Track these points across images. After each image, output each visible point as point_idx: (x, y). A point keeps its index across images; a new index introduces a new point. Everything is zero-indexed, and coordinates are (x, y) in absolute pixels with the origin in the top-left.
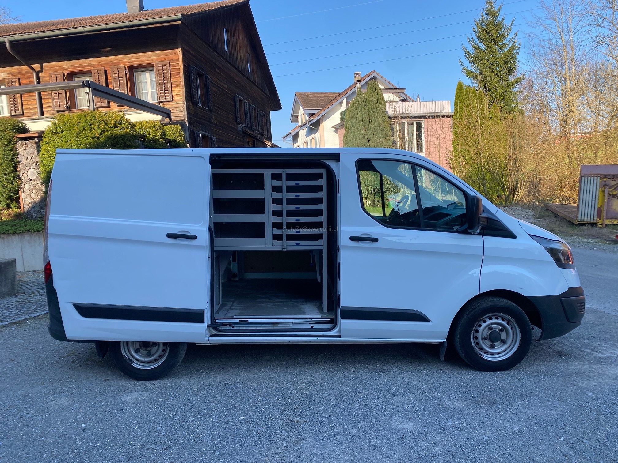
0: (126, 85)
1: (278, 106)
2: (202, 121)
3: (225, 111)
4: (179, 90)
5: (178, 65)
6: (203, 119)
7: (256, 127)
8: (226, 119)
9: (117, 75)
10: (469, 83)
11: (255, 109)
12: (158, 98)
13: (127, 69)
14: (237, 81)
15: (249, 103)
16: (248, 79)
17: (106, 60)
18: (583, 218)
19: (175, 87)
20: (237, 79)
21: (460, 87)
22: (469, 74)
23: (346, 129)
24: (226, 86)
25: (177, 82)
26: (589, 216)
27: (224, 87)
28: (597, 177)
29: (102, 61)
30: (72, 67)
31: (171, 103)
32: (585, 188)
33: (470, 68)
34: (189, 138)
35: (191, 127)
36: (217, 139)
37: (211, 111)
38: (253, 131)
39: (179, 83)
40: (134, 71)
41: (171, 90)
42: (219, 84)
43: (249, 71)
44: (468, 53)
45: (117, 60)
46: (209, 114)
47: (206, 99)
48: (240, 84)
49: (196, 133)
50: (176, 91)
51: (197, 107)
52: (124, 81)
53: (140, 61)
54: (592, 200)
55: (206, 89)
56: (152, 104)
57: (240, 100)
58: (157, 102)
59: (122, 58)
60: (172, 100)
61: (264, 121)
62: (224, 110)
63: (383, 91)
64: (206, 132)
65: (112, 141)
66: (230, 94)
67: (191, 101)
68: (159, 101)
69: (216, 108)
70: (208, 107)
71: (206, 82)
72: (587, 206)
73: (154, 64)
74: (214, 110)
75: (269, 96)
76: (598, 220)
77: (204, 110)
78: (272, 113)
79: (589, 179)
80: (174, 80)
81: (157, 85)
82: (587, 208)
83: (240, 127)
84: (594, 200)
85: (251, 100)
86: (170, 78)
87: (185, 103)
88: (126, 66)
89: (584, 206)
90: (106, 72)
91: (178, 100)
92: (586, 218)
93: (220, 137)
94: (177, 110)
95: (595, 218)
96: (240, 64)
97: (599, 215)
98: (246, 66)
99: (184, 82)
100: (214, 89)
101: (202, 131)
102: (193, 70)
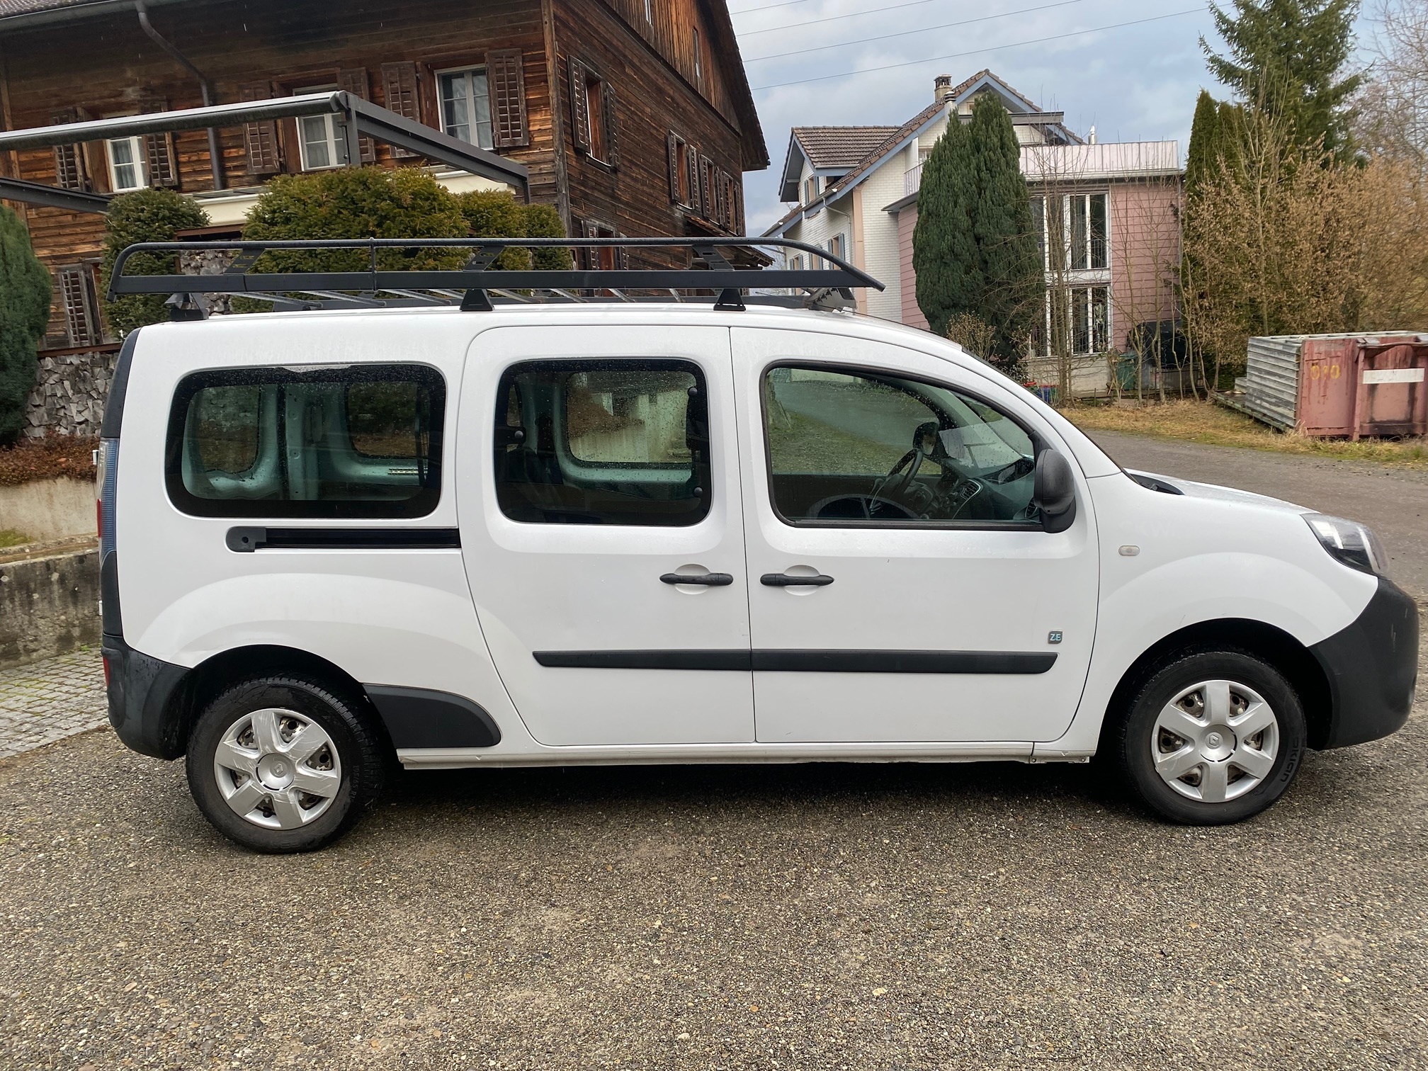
0: (418, 109)
1: (759, 159)
2: (596, 194)
3: (647, 172)
5: (543, 57)
6: (599, 191)
7: (713, 209)
8: (648, 190)
9: (399, 85)
11: (710, 166)
12: (496, 138)
13: (420, 70)
14: (671, 97)
15: (696, 151)
16: (695, 93)
17: (372, 51)
19: (535, 112)
20: (671, 92)
21: (1205, 102)
22: (1227, 72)
23: (919, 213)
24: (648, 110)
25: (540, 99)
27: (643, 112)
29: (361, 52)
30: (290, 68)
31: (526, 151)
33: (1229, 58)
35: (574, 209)
37: (616, 170)
38: (706, 219)
39: (544, 102)
40: (436, 74)
41: (526, 119)
42: (632, 104)
43: (698, 74)
44: (1222, 18)
45: (399, 48)
46: (613, 179)
47: (606, 142)
48: (678, 104)
49: (585, 223)
50: (540, 120)
51: (585, 160)
52: (413, 100)
53: (452, 49)
55: (604, 115)
57: (680, 145)
58: (492, 149)
59: (408, 44)
60: (527, 144)
61: (731, 195)
62: (643, 169)
63: (1014, 120)
64: (606, 222)
66: (658, 131)
67: (573, 145)
68: (497, 146)
69: (626, 163)
70: (610, 160)
71: (606, 99)
73: (487, 56)
74: (623, 168)
75: (741, 134)
77: (601, 167)
78: (746, 175)
80: (532, 94)
81: (493, 107)
83: (678, 211)
85: (701, 143)
86: (523, 89)
87: (560, 152)
88: (419, 63)
90: (372, 78)
91: (543, 144)
93: (635, 234)
94: (540, 169)
96: (677, 55)
98: (690, 59)
99: (556, 100)
100: (622, 117)
101: (598, 219)
102: (575, 69)
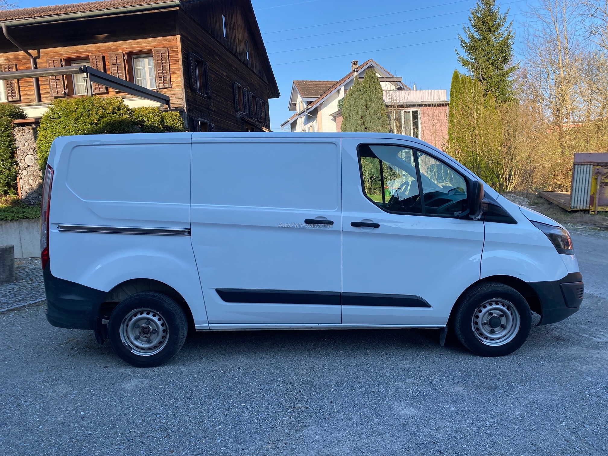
0: (124, 71)
1: (276, 94)
2: (200, 107)
3: (224, 98)
4: (179, 77)
5: (177, 52)
6: (202, 106)
7: (255, 114)
8: (225, 106)
9: (115, 61)
10: (466, 72)
11: (253, 97)
12: (157, 84)
13: (125, 55)
14: (235, 68)
15: (247, 90)
16: (247, 66)
17: (104, 47)
18: (576, 205)
19: (173, 73)
20: (236, 66)
21: (456, 76)
22: (465, 63)
23: (343, 117)
24: (225, 73)
25: (176, 68)
26: (582, 203)
27: (222, 74)
28: (590, 165)
29: (99, 47)
30: (69, 53)
31: (169, 89)
32: (579, 175)
33: (466, 57)
34: (188, 125)
35: (190, 114)
36: (215, 126)
37: (209, 98)
38: (252, 118)
39: (177, 70)
40: (132, 57)
41: (169, 77)
42: (217, 71)
43: (248, 59)
44: (464, 42)
45: (115, 46)
46: (208, 101)
47: (205, 86)
48: (238, 71)
49: (195, 119)
50: (175, 77)
51: (195, 93)
52: (122, 67)
53: (138, 47)
54: (585, 188)
55: (204, 75)
56: (151, 91)
57: (239, 88)
58: (155, 88)
59: (120, 44)
60: (170, 87)
61: (263, 108)
62: (222, 97)
63: (380, 80)
64: (205, 119)
65: (110, 127)
66: (229, 82)
67: (190, 88)
68: (157, 87)
69: (214, 95)
70: (207, 94)
71: (205, 69)
72: (580, 193)
73: (153, 50)
74: (213, 97)
75: (268, 83)
76: (591, 207)
77: (203, 97)
78: (270, 100)
79: (582, 167)
80: (172, 67)
81: (156, 71)
82: (579, 196)
83: (239, 114)
84: (587, 187)
85: (250, 87)
86: (168, 64)
87: (184, 90)
88: (125, 53)
89: (577, 193)
90: (104, 58)
91: (177, 87)
92: (579, 205)
93: (218, 124)
94: (176, 97)
95: (588, 206)
96: (238, 51)
97: (592, 202)
98: (244, 53)
99: (182, 69)
100: (213, 76)
101: (201, 118)
102: (191, 57)
